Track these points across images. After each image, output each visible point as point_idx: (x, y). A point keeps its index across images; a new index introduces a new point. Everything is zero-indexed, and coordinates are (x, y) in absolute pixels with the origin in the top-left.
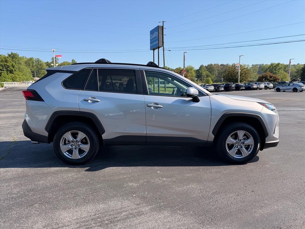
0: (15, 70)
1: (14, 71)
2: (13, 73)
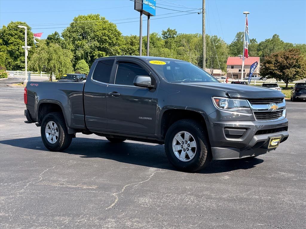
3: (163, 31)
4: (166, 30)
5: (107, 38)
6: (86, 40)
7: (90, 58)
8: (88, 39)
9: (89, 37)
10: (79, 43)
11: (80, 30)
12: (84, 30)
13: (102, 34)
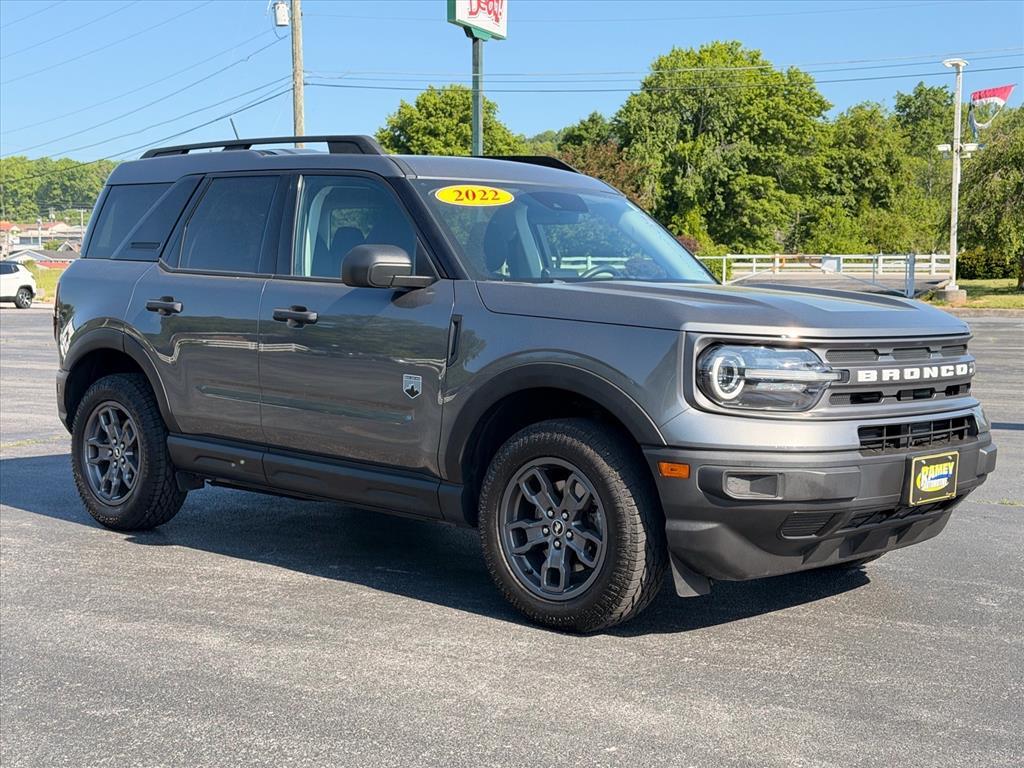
0: (899, 189)
1: (893, 195)
2: (884, 206)
3: (900, 96)
4: (909, 92)
5: (783, 125)
6: (711, 135)
7: (722, 203)
8: (716, 133)
9: (717, 124)
10: (683, 149)
11: (686, 102)
12: (700, 102)
13: (766, 110)
